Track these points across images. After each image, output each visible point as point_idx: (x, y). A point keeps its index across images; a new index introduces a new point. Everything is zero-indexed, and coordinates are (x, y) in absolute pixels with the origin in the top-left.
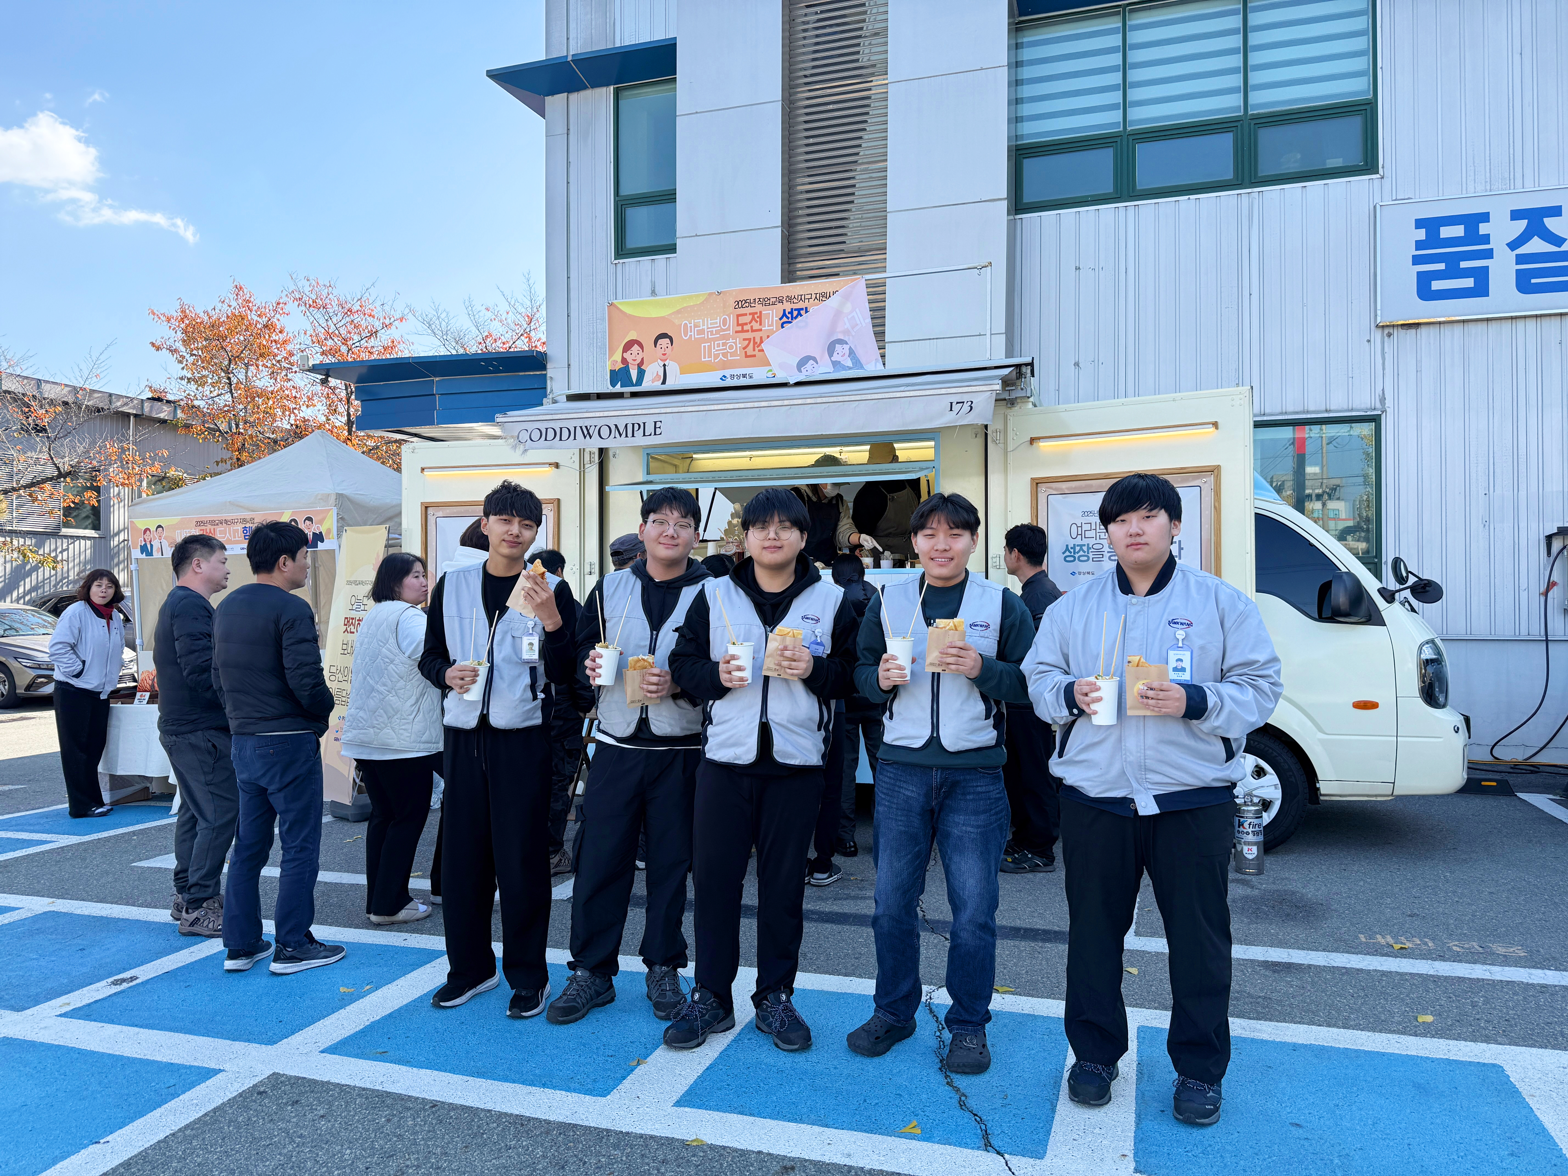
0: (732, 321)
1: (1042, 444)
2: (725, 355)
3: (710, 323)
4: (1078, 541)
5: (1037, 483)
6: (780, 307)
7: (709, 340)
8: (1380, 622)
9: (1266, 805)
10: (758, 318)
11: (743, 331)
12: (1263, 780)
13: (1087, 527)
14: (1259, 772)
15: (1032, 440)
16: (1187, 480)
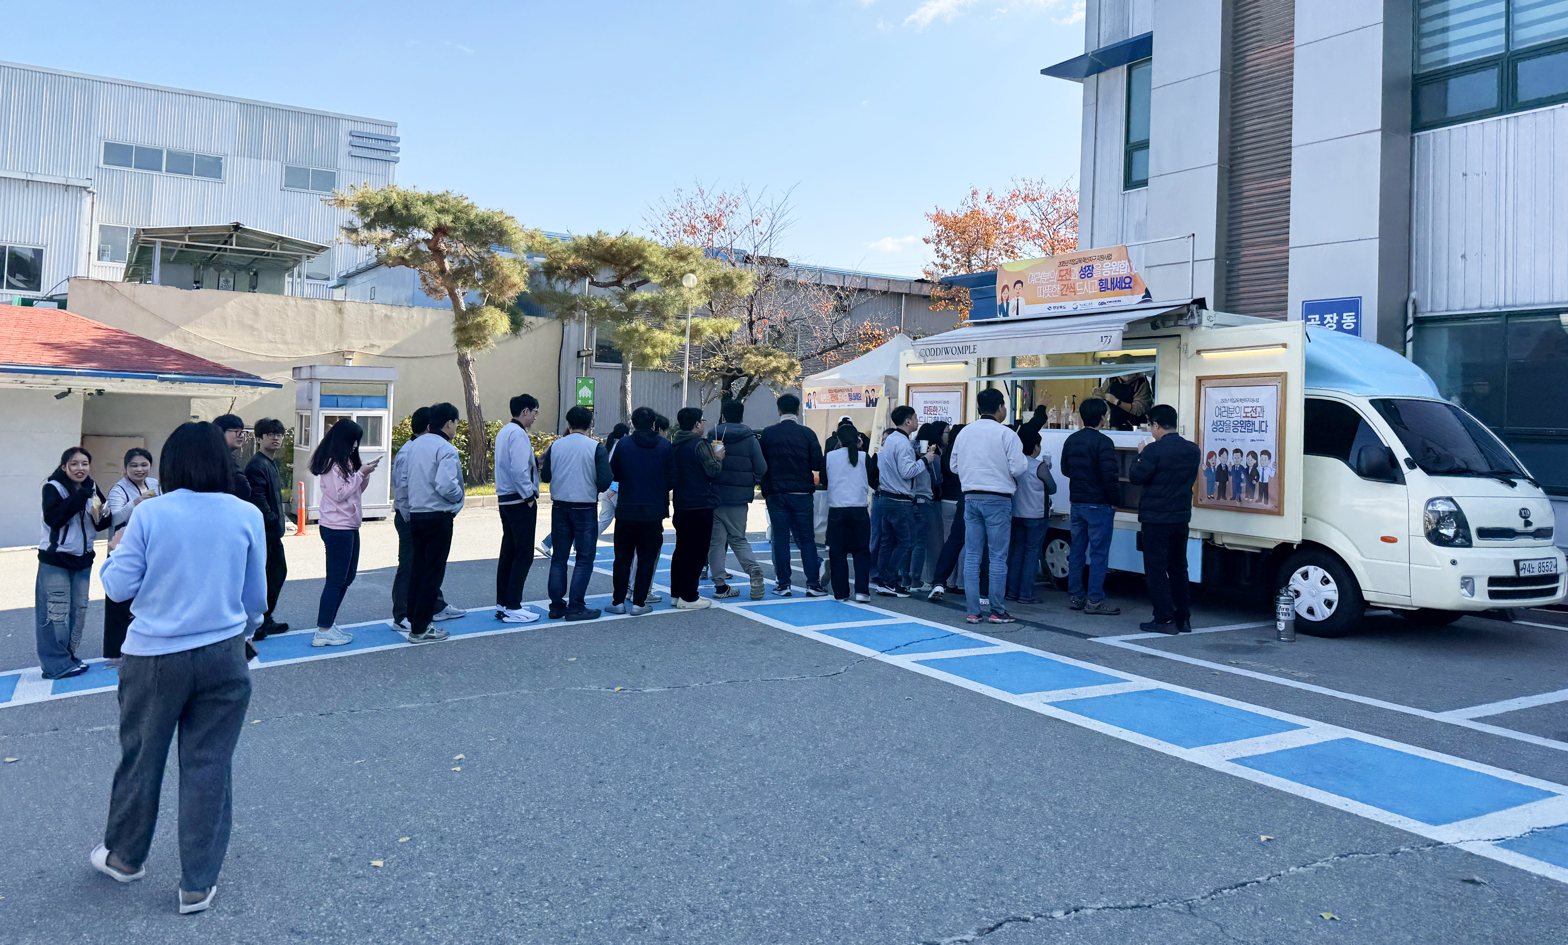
0: (1056, 274)
1: (1205, 355)
2: (1051, 294)
3: (1044, 275)
4: (1219, 419)
5: (1200, 380)
6: (1080, 265)
7: (1042, 285)
8: (1403, 482)
9: (1329, 604)
10: (1069, 272)
11: (1062, 280)
12: (1328, 587)
13: (1223, 409)
14: (1326, 581)
15: (1199, 352)
16: (1271, 381)
